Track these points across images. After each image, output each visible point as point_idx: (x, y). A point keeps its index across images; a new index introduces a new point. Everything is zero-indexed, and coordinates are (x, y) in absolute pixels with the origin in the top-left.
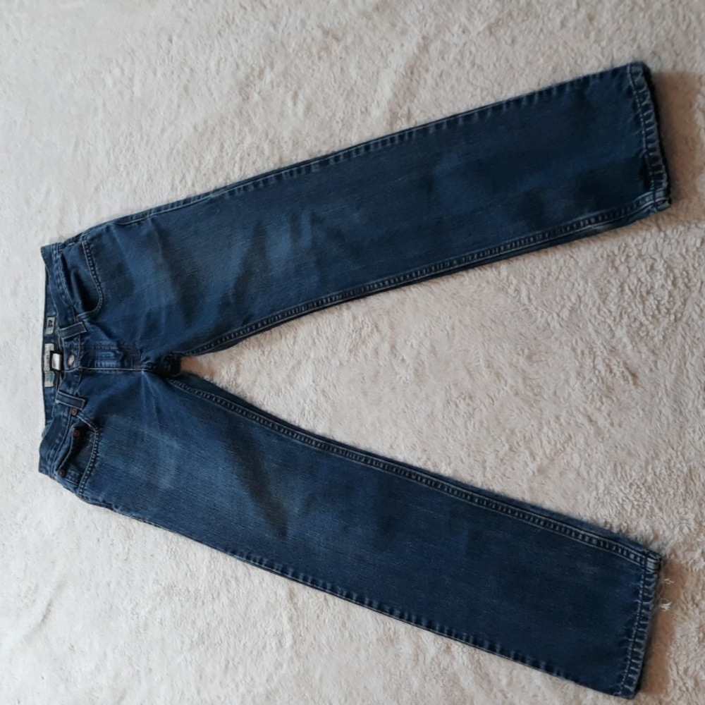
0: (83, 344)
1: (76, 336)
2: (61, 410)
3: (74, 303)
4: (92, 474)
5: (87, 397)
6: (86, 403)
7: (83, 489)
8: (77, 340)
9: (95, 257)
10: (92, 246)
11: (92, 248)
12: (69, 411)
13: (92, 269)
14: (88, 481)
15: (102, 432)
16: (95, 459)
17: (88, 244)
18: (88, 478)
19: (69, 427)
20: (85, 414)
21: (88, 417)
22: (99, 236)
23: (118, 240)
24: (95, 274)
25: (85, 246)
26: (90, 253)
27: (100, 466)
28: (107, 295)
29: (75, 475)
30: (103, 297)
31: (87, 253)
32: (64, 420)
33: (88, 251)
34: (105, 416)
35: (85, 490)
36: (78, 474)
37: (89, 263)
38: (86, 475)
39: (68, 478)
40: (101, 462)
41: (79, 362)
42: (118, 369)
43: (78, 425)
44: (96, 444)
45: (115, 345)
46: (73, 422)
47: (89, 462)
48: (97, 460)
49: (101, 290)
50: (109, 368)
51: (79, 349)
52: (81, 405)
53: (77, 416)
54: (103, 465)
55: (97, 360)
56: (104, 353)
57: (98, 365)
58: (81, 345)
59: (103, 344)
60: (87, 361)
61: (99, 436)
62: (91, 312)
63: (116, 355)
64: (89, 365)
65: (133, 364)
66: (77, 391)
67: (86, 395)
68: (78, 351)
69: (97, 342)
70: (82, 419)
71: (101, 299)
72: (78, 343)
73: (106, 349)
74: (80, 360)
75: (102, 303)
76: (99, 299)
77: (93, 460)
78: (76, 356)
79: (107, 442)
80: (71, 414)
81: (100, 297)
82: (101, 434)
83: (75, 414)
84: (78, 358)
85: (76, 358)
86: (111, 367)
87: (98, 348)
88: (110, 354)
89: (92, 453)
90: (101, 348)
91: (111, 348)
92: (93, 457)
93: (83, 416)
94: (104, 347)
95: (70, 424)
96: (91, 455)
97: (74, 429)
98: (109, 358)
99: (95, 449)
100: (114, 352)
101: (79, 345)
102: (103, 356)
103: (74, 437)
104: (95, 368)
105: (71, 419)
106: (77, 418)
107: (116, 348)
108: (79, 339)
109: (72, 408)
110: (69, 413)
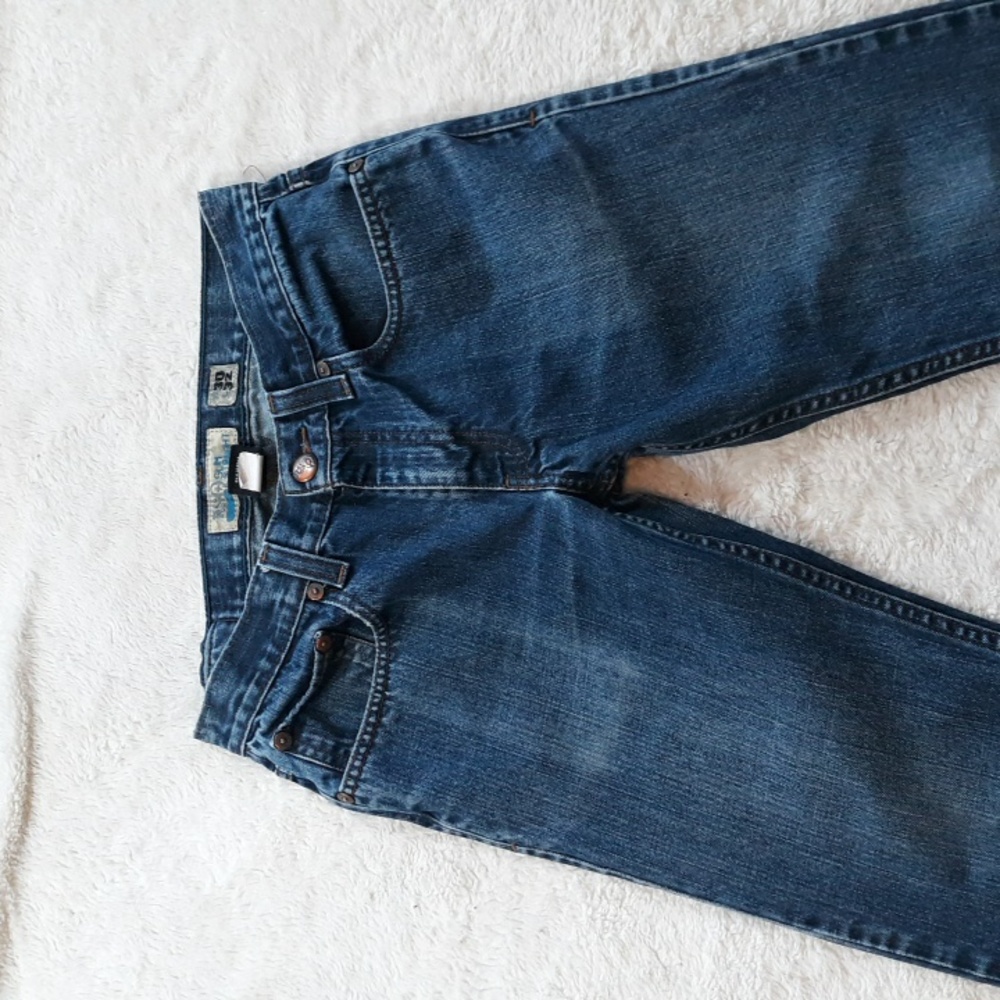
0: (336, 428)
1: (316, 410)
2: (276, 588)
3: (315, 330)
4: (377, 740)
5: (353, 554)
6: (351, 573)
7: (357, 779)
8: (320, 418)
9: (388, 215)
10: (378, 187)
11: (380, 193)
12: (300, 590)
13: (381, 244)
14: (370, 758)
15: (396, 638)
16: (380, 705)
17: (368, 184)
18: (368, 752)
19: (306, 626)
20: (354, 597)
21: (361, 604)
22: (400, 162)
23: (460, 173)
24: (389, 257)
25: (360, 187)
26: (374, 204)
27: (397, 720)
28: (411, 310)
29: (323, 744)
30: (400, 315)
31: (366, 206)
32: (285, 612)
33: (368, 200)
34: (409, 599)
35: (365, 781)
36: (330, 743)
37: (373, 230)
38: (362, 743)
39: (303, 753)
40: (399, 710)
41: (335, 472)
42: (457, 488)
43: (331, 623)
44: (380, 667)
45: (445, 429)
46: (313, 616)
47: (366, 712)
48: (386, 706)
49: (399, 297)
50: (430, 485)
51: (327, 440)
52: (338, 574)
53: (325, 602)
54: (406, 717)
55: (382, 466)
56: (411, 449)
57: (391, 479)
58: (331, 432)
59: (402, 428)
60: (356, 470)
61: (388, 649)
62: (366, 350)
63: (450, 455)
64: (360, 480)
65: (504, 475)
66: (325, 541)
67: (350, 552)
68: (326, 446)
69: (379, 424)
70: (346, 609)
71: (395, 319)
72: (324, 426)
73: (416, 441)
74: (337, 468)
75: (395, 329)
76: (388, 319)
77: (375, 708)
78: (321, 457)
79: (416, 663)
80: (307, 596)
81: (392, 315)
82: (395, 645)
83: (320, 597)
84: (329, 462)
85: (321, 462)
86: (438, 484)
87: (383, 438)
88: (433, 452)
89: (372, 690)
90: (398, 439)
91: (432, 437)
92: (376, 700)
93: (350, 602)
94: (408, 436)
95: (303, 621)
96: (370, 696)
97: (319, 633)
98: (429, 462)
99: (380, 680)
100: (442, 446)
101: (327, 430)
102: (409, 456)
103: (320, 652)
104: (377, 485)
105: (307, 610)
106: (325, 605)
107: (448, 438)
108: (326, 417)
109: (311, 582)
110: (302, 595)
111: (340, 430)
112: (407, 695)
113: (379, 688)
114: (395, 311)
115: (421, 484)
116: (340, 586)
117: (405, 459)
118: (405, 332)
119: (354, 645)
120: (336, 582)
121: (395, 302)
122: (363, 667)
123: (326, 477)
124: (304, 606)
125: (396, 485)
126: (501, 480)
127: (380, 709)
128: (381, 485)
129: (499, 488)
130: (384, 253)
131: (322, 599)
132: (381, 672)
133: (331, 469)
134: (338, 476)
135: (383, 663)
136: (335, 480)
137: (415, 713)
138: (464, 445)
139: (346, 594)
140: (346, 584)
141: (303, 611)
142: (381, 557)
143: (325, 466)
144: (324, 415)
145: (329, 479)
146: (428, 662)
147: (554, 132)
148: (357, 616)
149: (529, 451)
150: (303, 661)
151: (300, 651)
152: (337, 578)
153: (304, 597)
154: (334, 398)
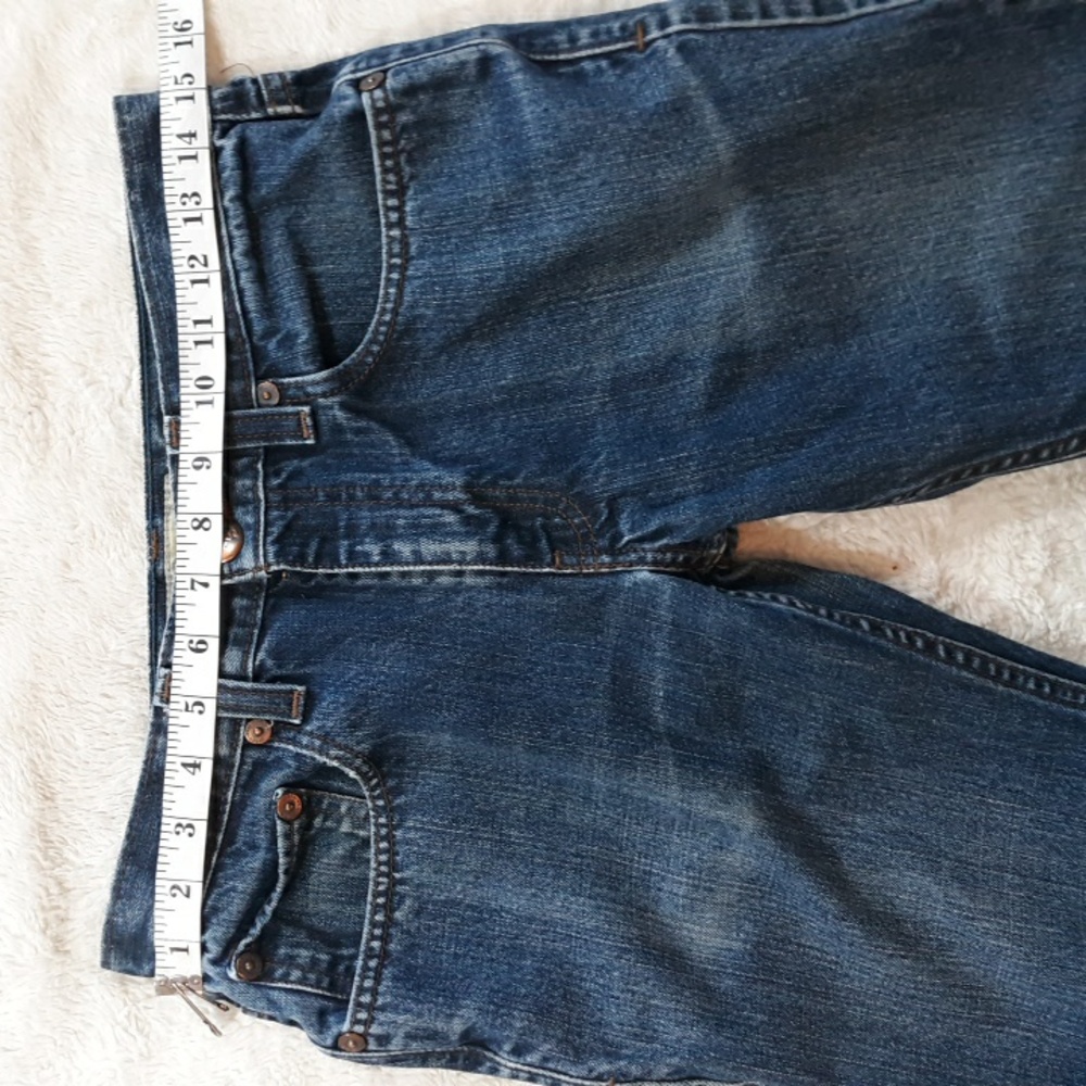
0: (275, 482)
4: (392, 946)
5: (308, 670)
6: (310, 701)
7: (370, 1008)
8: (252, 467)
9: (410, 161)
10: (404, 118)
11: (405, 128)
12: (233, 733)
13: (392, 202)
14: (387, 972)
16: (389, 893)
17: (391, 109)
18: (381, 965)
19: (250, 785)
20: (327, 739)
21: (339, 747)
22: (442, 83)
23: (528, 113)
24: (400, 223)
25: (377, 112)
26: (394, 142)
27: (418, 913)
29: (314, 962)
30: (395, 312)
31: (382, 143)
33: (386, 135)
34: (411, 734)
35: (383, 1009)
36: (324, 957)
37: (385, 181)
38: (370, 954)
39: (285, 978)
40: (419, 898)
41: (271, 549)
42: (481, 567)
43: (294, 775)
44: (379, 838)
45: (458, 483)
46: (260, 769)
47: (369, 907)
48: (398, 893)
49: (400, 286)
50: (438, 564)
51: (259, 500)
52: (290, 704)
53: (276, 744)
54: (430, 907)
55: (347, 537)
56: (402, 512)
57: (367, 555)
58: (265, 487)
59: (386, 482)
60: (305, 545)
61: (388, 810)
62: (340, 366)
63: (467, 520)
64: (310, 559)
65: (553, 551)
66: (261, 655)
67: (302, 666)
68: (257, 509)
69: (348, 477)
70: (317, 756)
71: (387, 318)
72: (256, 478)
73: (409, 500)
74: (273, 543)
75: (386, 334)
76: (376, 317)
77: (381, 900)
78: (248, 527)
79: (436, 824)
80: (245, 739)
81: (384, 310)
82: (398, 801)
83: (267, 736)
84: (261, 534)
85: (249, 534)
86: (451, 562)
87: (351, 497)
88: (440, 516)
89: (373, 873)
90: (377, 498)
91: (437, 495)
92: (381, 888)
93: (321, 746)
94: (395, 494)
95: (244, 778)
96: (371, 883)
97: (280, 791)
98: (436, 530)
99: (383, 858)
100: (455, 507)
101: (260, 484)
102: (401, 522)
103: (285, 821)
104: (340, 566)
105: (249, 760)
106: (278, 749)
107: (462, 496)
108: (260, 466)
109: (248, 720)
110: (237, 740)
111: (281, 486)
112: (427, 875)
113: (383, 868)
114: (389, 306)
115: (422, 563)
116: (297, 722)
117: (393, 527)
118: (399, 339)
119: (339, 807)
120: (290, 717)
121: (392, 290)
122: (356, 837)
123: (256, 556)
124: (242, 755)
125: (377, 565)
126: (548, 558)
127: (389, 900)
128: (347, 567)
129: (546, 570)
130: (394, 216)
131: (269, 741)
132: (383, 845)
133: (264, 545)
134: (277, 555)
135: (384, 831)
136: (271, 559)
137: (442, 898)
138: (488, 507)
139: (311, 734)
140: (306, 719)
141: (242, 763)
142: (352, 673)
143: (256, 540)
144: (257, 462)
145: (262, 559)
146: (453, 821)
147: (676, 62)
148: (335, 764)
150: (262, 838)
151: (253, 824)
152: (291, 710)
153: (241, 743)
154: (281, 438)
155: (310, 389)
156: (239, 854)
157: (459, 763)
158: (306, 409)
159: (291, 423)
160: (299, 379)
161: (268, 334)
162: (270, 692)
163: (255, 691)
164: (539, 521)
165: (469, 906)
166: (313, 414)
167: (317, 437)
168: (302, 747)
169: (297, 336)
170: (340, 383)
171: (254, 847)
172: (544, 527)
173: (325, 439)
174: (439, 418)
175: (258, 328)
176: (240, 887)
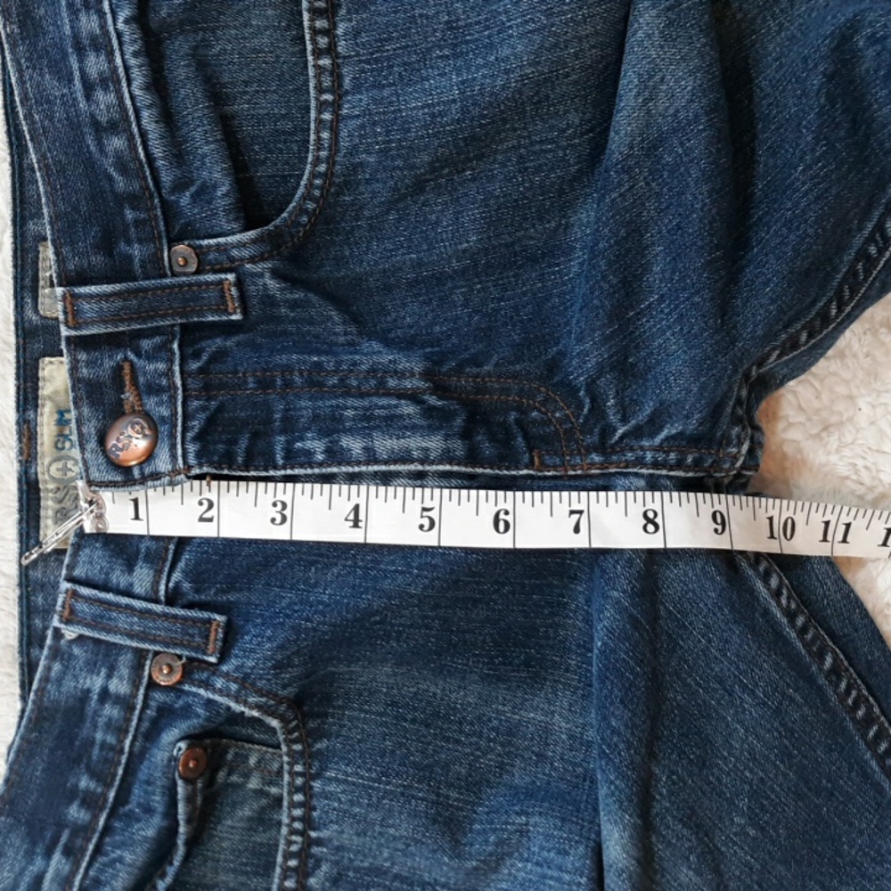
0: (194, 366)
1: (156, 331)
2: (92, 668)
5: (232, 597)
6: (231, 635)
8: (165, 347)
12: (138, 667)
13: (320, 24)
15: (319, 734)
16: (303, 854)
19: (151, 734)
21: (260, 693)
24: (331, 50)
27: (336, 880)
30: (331, 161)
32: (111, 711)
34: (342, 668)
40: (336, 863)
41: (192, 448)
42: (447, 467)
43: (202, 726)
44: (294, 789)
45: (417, 369)
46: (165, 716)
47: (278, 870)
48: (312, 856)
49: (334, 128)
50: (395, 463)
51: (176, 388)
52: (207, 637)
53: (186, 687)
54: (351, 874)
55: (283, 431)
56: (350, 402)
57: (309, 453)
58: (182, 372)
59: (331, 366)
60: (234, 442)
61: (307, 756)
62: (270, 227)
63: (429, 412)
64: (240, 460)
65: (531, 450)
66: (176, 576)
67: (224, 592)
68: (173, 399)
69: (282, 359)
70: (232, 704)
71: (322, 168)
72: (172, 362)
73: (359, 387)
74: (195, 439)
75: (321, 188)
76: (309, 167)
77: (293, 863)
78: (162, 418)
79: (362, 778)
80: (150, 676)
81: (317, 161)
82: (318, 746)
83: (177, 677)
84: (179, 429)
85: (164, 429)
86: (411, 460)
87: (288, 384)
88: (396, 406)
89: (284, 830)
90: (321, 385)
91: (392, 383)
92: (294, 848)
93: (238, 692)
94: (341, 380)
95: (146, 725)
96: (282, 841)
97: (183, 745)
98: (392, 423)
99: (298, 812)
100: (414, 397)
101: (177, 368)
103: (187, 780)
104: (275, 468)
105: (153, 704)
106: (188, 693)
107: (422, 384)
108: (175, 346)
109: (156, 653)
110: (140, 677)
111: (201, 370)
112: (349, 837)
113: (297, 825)
114: (323, 154)
115: (377, 463)
116: (213, 660)
118: (338, 194)
119: (247, 758)
120: (205, 653)
121: (325, 135)
122: (267, 795)
123: (173, 457)
124: (146, 697)
125: (321, 465)
126: (526, 458)
127: (303, 863)
128: (284, 468)
129: (525, 472)
130: (323, 41)
131: (181, 683)
132: (298, 797)
133: (183, 443)
134: (198, 455)
135: (299, 781)
136: (192, 461)
137: (366, 864)
138: (453, 398)
139: (226, 675)
140: (224, 657)
141: (145, 706)
143: (172, 436)
144: (172, 342)
145: (180, 461)
146: (383, 774)
149: (580, 406)
150: (158, 801)
151: (148, 783)
152: (207, 644)
153: (145, 681)
154: (200, 313)
155: (235, 253)
156: (131, 818)
157: (394, 704)
158: (231, 277)
159: (212, 294)
160: (222, 240)
161: (180, 186)
162: (185, 619)
163: (165, 615)
164: (513, 416)
165: (396, 877)
166: (239, 283)
167: (245, 312)
168: (214, 691)
169: (215, 187)
170: (272, 246)
171: (149, 810)
172: (517, 422)
173: (255, 312)
174: (388, 289)
175: (166, 178)
176: (128, 857)
